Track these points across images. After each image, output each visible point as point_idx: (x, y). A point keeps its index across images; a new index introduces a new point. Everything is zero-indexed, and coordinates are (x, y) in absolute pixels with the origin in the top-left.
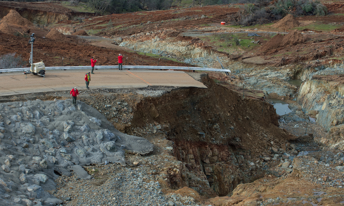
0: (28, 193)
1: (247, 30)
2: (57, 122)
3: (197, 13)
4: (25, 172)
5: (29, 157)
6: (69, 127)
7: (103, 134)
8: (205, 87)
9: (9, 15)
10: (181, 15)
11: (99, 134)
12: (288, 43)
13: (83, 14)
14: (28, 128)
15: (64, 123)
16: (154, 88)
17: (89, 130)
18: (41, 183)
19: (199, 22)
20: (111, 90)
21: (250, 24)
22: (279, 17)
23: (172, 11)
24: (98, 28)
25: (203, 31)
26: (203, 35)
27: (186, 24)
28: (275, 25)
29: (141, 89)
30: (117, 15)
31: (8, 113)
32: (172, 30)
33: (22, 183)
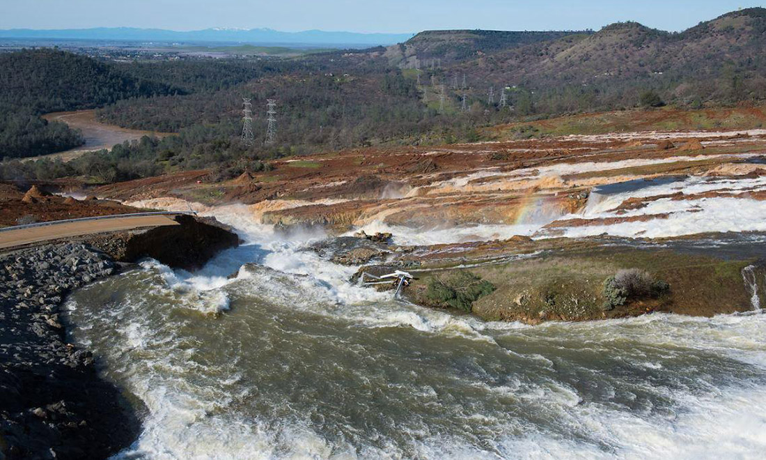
0: (47, 311)
1: (217, 186)
2: (67, 258)
3: (180, 177)
4: (43, 297)
5: (46, 286)
6: (77, 261)
7: (104, 264)
8: (179, 224)
9: (31, 189)
10: (168, 179)
11: (101, 265)
12: (246, 192)
13: (94, 185)
14: (45, 265)
15: (73, 259)
16: (141, 228)
17: (93, 261)
18: (57, 303)
19: (182, 183)
20: (107, 233)
21: (219, 181)
22: (238, 174)
23: (161, 177)
24: (106, 194)
25: (185, 189)
26: (185, 192)
27: (171, 185)
28: (236, 180)
29: (131, 230)
30: (121, 183)
31: (27, 256)
32: (162, 190)
33: (42, 304)
